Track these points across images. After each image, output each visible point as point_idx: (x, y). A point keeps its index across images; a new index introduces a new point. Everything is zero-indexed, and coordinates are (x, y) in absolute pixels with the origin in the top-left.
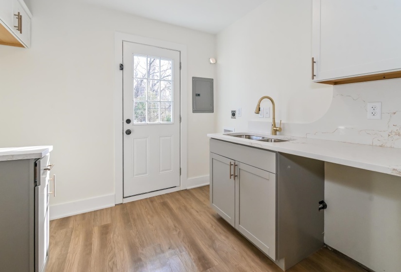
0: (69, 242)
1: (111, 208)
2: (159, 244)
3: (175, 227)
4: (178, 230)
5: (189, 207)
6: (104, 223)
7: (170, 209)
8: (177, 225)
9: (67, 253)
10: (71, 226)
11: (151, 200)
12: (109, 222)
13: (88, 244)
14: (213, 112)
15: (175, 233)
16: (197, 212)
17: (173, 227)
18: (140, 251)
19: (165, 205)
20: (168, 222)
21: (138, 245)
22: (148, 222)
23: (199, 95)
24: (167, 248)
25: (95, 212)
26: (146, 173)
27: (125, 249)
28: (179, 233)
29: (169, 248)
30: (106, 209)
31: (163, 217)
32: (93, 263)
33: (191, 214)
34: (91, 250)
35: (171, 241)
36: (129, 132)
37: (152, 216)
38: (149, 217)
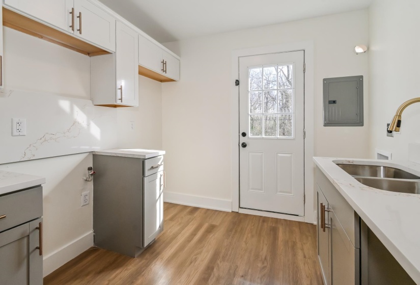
0: (186, 226)
1: (227, 213)
2: (237, 266)
3: (265, 259)
4: (265, 264)
5: (299, 245)
6: (214, 223)
7: (275, 238)
8: (268, 258)
9: (179, 234)
10: (195, 215)
11: (265, 219)
12: (218, 224)
13: (194, 234)
14: (362, 125)
15: (260, 265)
16: (305, 257)
17: (263, 257)
18: (218, 262)
19: (274, 231)
20: (262, 249)
21: (221, 255)
22: (244, 239)
23: (334, 102)
24: (241, 275)
25: (216, 211)
26: (261, 190)
27: (210, 253)
28: (264, 268)
29: (242, 276)
30: (224, 212)
31: (262, 242)
32: (186, 249)
33: (294, 255)
34: (192, 239)
35: (250, 271)
36: (244, 145)
37: (252, 236)
38: (249, 235)
